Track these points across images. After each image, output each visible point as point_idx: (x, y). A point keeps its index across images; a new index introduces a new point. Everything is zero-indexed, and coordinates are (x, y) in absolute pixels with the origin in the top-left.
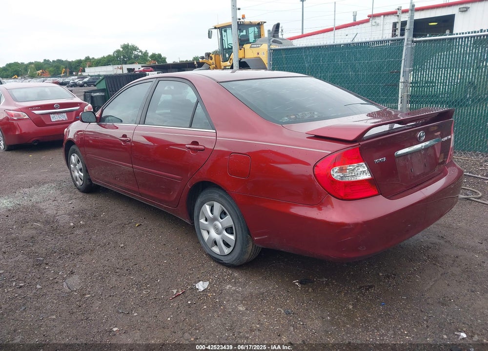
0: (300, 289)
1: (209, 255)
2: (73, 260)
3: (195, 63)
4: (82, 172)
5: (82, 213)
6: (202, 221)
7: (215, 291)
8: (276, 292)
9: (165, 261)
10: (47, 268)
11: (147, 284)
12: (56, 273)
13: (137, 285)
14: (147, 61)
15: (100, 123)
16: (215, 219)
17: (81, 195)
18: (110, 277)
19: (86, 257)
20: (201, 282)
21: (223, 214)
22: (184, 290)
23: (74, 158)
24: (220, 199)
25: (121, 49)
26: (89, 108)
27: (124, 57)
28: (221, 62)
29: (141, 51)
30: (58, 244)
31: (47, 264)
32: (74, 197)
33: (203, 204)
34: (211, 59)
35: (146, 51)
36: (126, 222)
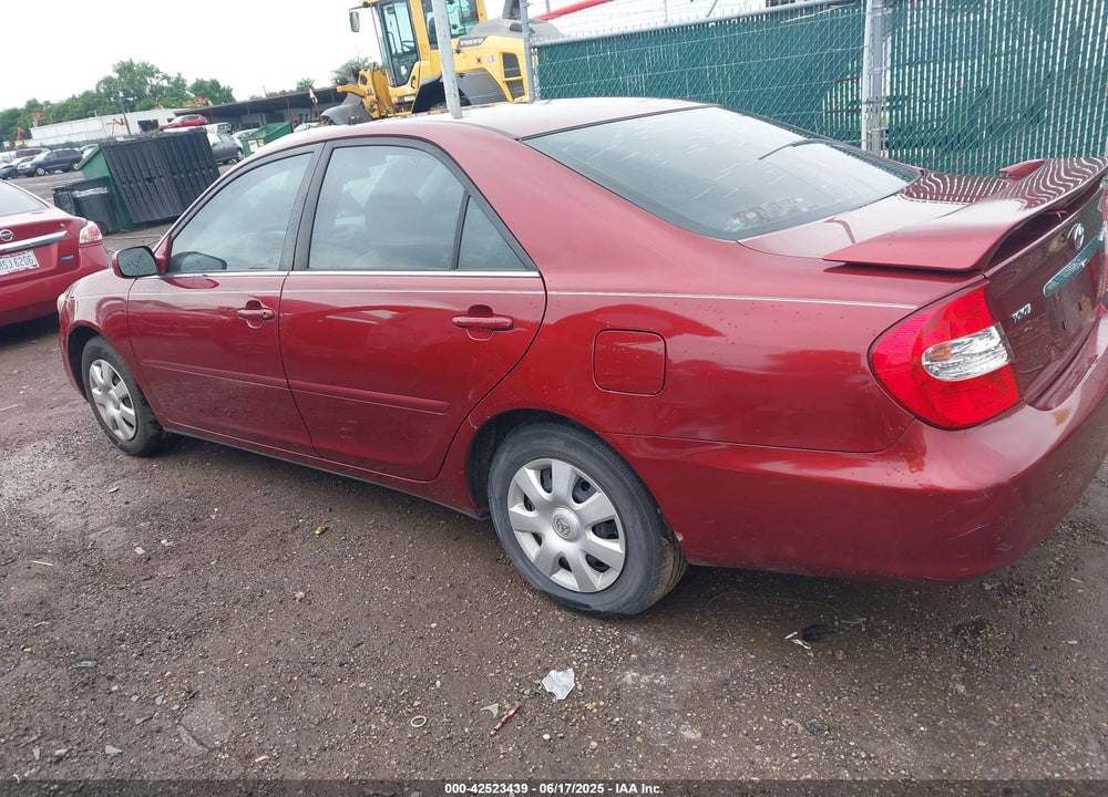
0: (812, 655)
1: (546, 593)
2: (181, 656)
3: (312, 95)
4: (129, 406)
5: (156, 515)
6: (517, 509)
7: (598, 695)
8: (757, 673)
9: (434, 625)
10: (115, 688)
11: (410, 699)
12: (148, 701)
13: (384, 704)
14: (186, 99)
15: (170, 275)
16: (558, 502)
17: (134, 464)
18: (303, 693)
19: (212, 641)
20: (553, 672)
21: (581, 489)
22: (517, 704)
23: (99, 372)
24: (572, 452)
25: (116, 76)
26: (91, 231)
27: (127, 94)
28: (390, 88)
29: (165, 77)
30: (122, 614)
31: (111, 678)
32: (119, 472)
33: (516, 466)
34: (365, 82)
35: (179, 74)
36: (283, 525)
